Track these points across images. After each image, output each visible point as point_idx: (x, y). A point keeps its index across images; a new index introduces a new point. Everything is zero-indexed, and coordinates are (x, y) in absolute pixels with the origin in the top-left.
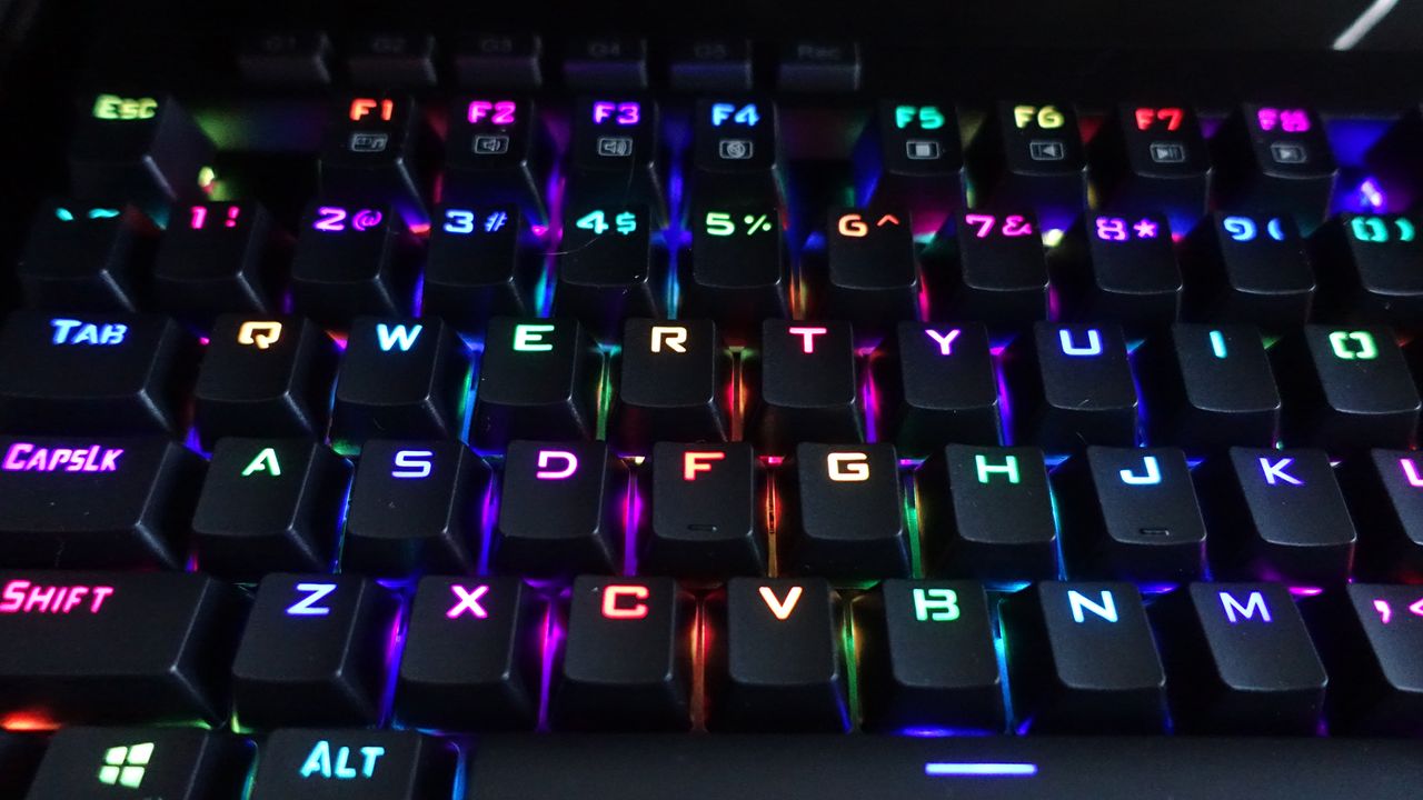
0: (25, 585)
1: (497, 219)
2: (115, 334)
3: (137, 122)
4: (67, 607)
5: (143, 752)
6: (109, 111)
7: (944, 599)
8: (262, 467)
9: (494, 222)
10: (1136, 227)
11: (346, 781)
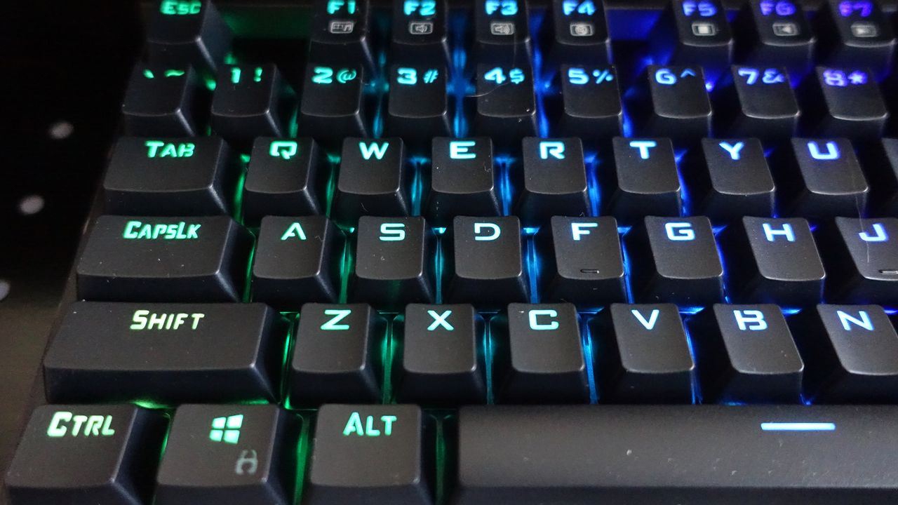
0: (146, 312)
1: (432, 75)
2: (187, 150)
3: (188, 16)
4: (176, 327)
5: (236, 421)
6: (170, 10)
7: (755, 316)
8: (293, 235)
9: (430, 77)
10: (850, 78)
11: (373, 438)
